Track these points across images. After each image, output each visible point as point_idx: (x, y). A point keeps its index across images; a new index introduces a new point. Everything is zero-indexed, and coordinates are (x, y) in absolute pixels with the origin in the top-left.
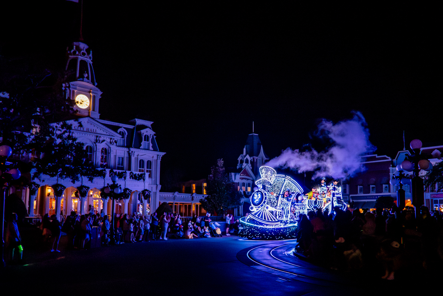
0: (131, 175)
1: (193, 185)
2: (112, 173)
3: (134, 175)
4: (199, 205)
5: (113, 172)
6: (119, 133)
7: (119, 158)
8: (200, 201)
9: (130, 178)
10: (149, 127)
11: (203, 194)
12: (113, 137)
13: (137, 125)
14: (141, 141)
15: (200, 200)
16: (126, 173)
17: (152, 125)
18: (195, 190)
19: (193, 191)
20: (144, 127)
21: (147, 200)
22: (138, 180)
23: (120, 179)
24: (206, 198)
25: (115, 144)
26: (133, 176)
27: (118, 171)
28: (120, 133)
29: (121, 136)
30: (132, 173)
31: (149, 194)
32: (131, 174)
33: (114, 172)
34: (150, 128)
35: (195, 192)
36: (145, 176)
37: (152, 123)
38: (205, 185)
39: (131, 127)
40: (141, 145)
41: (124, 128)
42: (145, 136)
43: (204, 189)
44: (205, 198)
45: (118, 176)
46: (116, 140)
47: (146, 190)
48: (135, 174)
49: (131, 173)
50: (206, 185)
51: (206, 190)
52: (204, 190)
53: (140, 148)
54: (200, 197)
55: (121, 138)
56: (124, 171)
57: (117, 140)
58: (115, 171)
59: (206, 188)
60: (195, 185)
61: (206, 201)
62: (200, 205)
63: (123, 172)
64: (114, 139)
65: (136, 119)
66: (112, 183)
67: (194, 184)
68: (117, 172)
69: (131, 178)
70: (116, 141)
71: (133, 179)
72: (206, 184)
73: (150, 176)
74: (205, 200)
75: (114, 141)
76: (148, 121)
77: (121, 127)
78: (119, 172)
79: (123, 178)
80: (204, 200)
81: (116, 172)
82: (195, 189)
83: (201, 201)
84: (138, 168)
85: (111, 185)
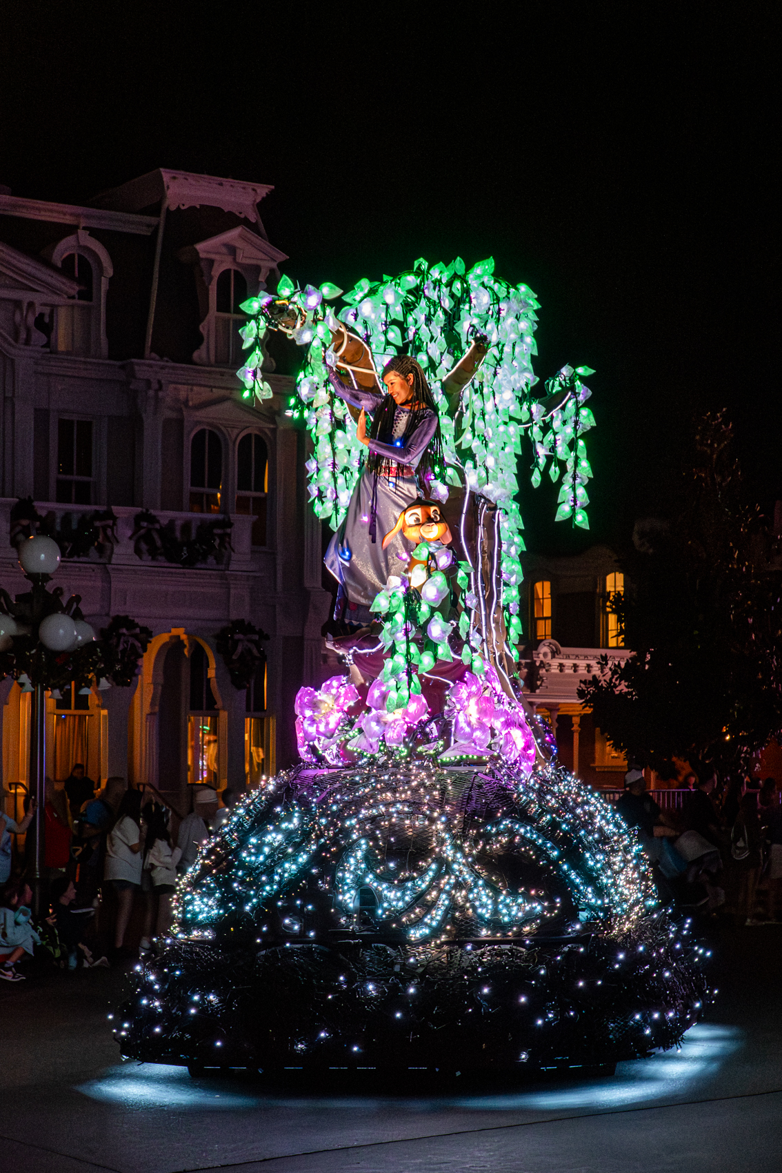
0: (142, 531)
1: (538, 586)
2: (25, 522)
3: (161, 532)
4: (576, 720)
5: (34, 516)
6: (59, 265)
7: (65, 426)
8: (581, 694)
9: (138, 551)
10: (245, 222)
11: (607, 647)
12: (26, 297)
13: (173, 208)
14: (198, 314)
15: (584, 682)
16: (110, 522)
17: (261, 206)
18: (549, 622)
19: (541, 624)
20: (215, 220)
21: (244, 692)
22: (189, 563)
23: (75, 559)
24: (623, 673)
25: (39, 337)
26: (156, 536)
27: (60, 508)
28: (66, 270)
29: (74, 289)
30: (152, 519)
31: (255, 651)
32: (145, 524)
33: (39, 518)
34: (253, 227)
35: (549, 632)
36: (229, 535)
37: (263, 190)
38: (615, 583)
39: (133, 224)
40: (198, 340)
41: (93, 232)
42: (225, 275)
43: (607, 614)
44: (614, 672)
45: (59, 540)
46: (47, 310)
47: (240, 625)
48: (164, 522)
49: (145, 517)
50: (621, 589)
51: (619, 620)
52: (612, 619)
53: (195, 355)
54: (582, 663)
55: (73, 297)
56: (102, 508)
57: (51, 315)
58: (42, 508)
59: (622, 606)
60: (547, 585)
61: (623, 687)
62: (584, 718)
63: (97, 515)
64: (31, 305)
65: (166, 175)
66: (28, 586)
67: (542, 579)
68: (59, 515)
69: (144, 547)
70: (47, 320)
71: (153, 559)
72: (620, 577)
73: (260, 536)
74: (616, 686)
75: (31, 320)
76: (239, 184)
77: (71, 230)
78: (67, 517)
79: (93, 553)
80: (611, 686)
81: (51, 514)
82: (547, 612)
83: (594, 692)
84: (188, 487)
85: (18, 597)
